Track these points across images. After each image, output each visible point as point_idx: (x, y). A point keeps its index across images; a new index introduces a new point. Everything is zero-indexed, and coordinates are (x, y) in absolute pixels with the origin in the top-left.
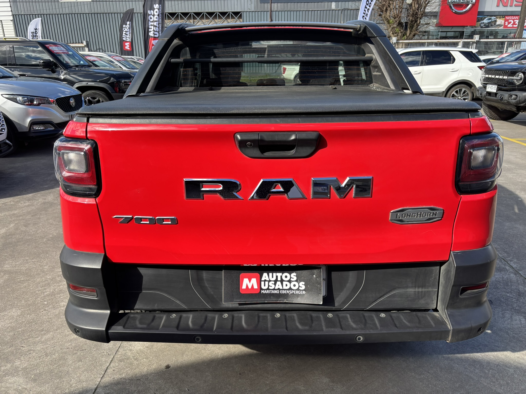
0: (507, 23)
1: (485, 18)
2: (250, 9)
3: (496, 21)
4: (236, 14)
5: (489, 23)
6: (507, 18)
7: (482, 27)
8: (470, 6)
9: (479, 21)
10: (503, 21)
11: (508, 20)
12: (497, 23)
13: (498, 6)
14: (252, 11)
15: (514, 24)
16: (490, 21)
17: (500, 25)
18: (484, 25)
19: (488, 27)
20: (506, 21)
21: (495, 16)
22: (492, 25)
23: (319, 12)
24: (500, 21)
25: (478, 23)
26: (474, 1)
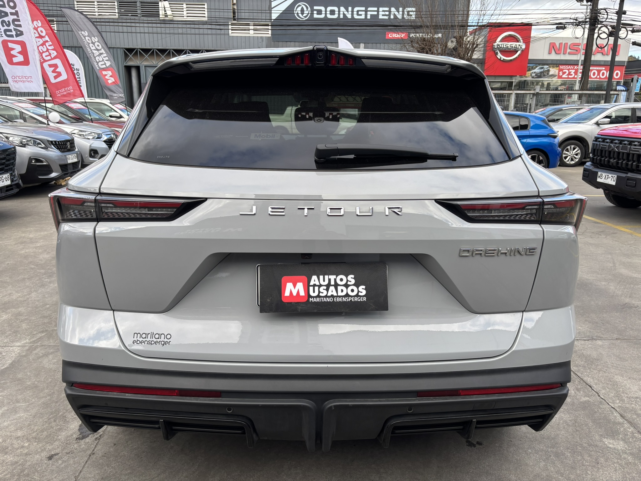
1: (537, 67)
3: (549, 71)
5: (541, 73)
6: (561, 67)
8: (519, 52)
9: (529, 70)
10: (557, 71)
12: (551, 73)
13: (550, 53)
15: (569, 74)
16: (542, 70)
17: (553, 76)
18: (536, 75)
19: (540, 77)
20: (560, 70)
21: (547, 64)
22: (544, 75)
24: (553, 71)
25: (528, 73)
26: (524, 47)
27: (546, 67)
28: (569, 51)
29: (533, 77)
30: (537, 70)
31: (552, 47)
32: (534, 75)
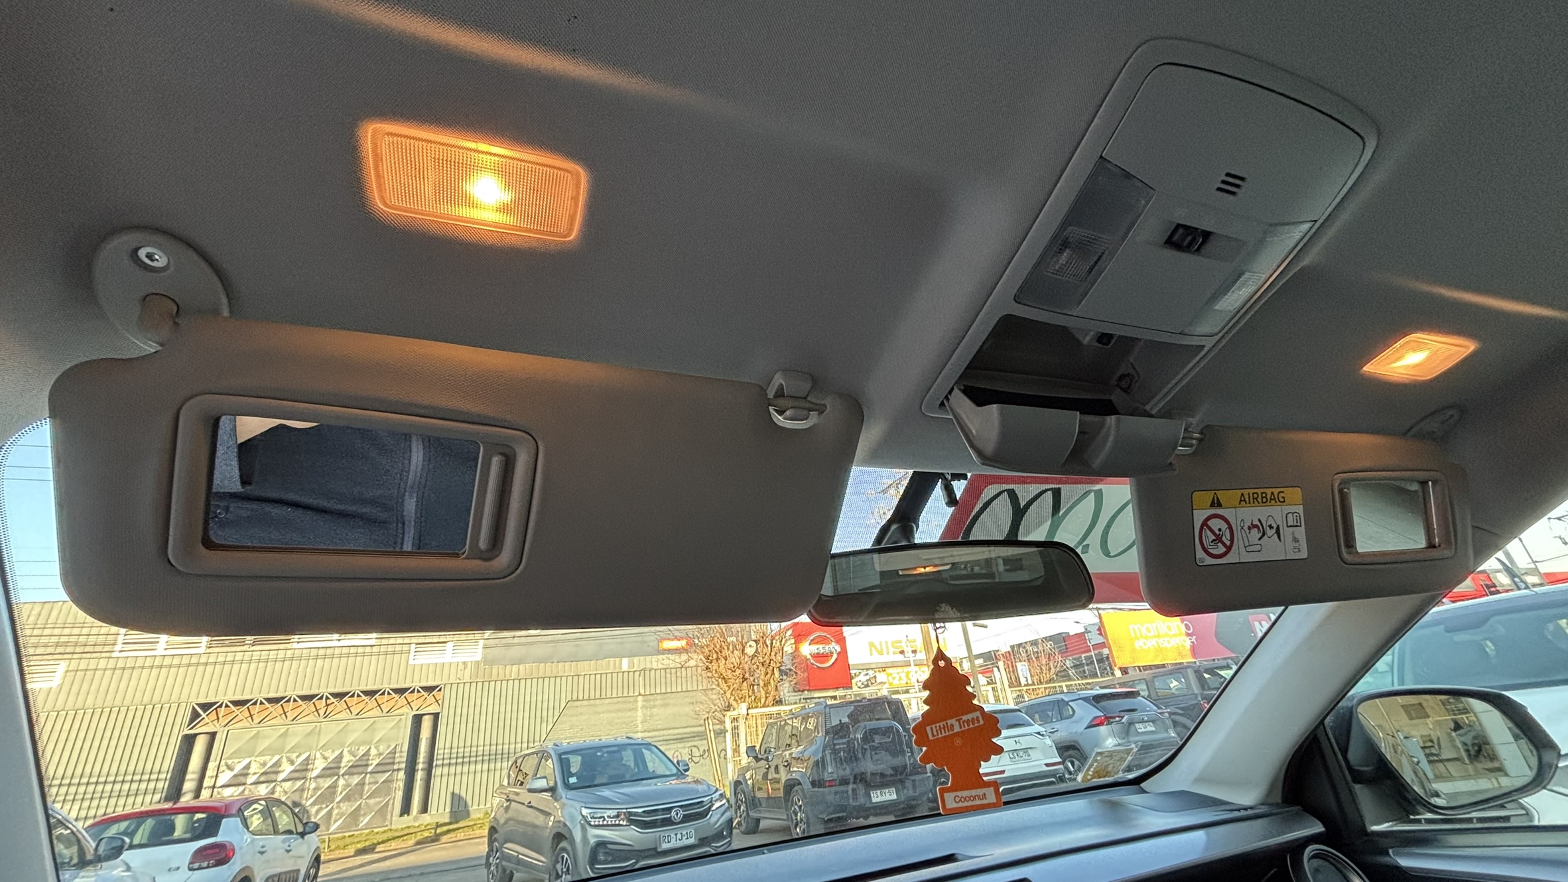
0: (890, 678)
1: (860, 673)
2: (461, 678)
3: (875, 677)
4: (429, 689)
5: (867, 681)
6: (889, 671)
8: (835, 656)
9: (853, 678)
11: (891, 674)
12: (879, 680)
13: (871, 655)
14: (465, 681)
15: (900, 679)
16: (868, 677)
18: (863, 684)
19: (867, 686)
20: (889, 675)
22: (872, 684)
23: (598, 676)
24: (881, 677)
25: (853, 682)
26: (839, 649)
27: (871, 672)
29: (859, 687)
30: (863, 678)
32: (859, 684)
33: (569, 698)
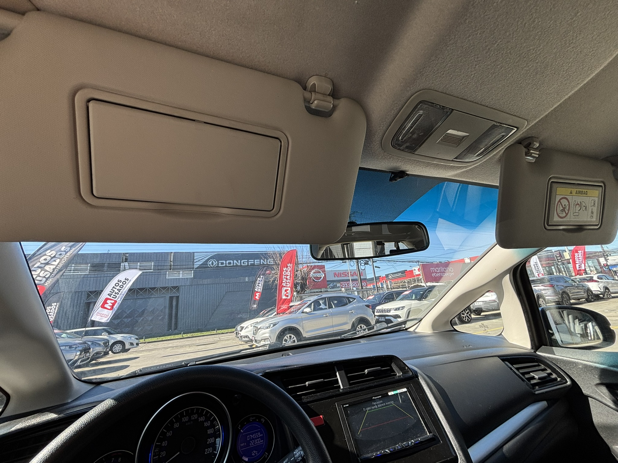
2: (186, 284)
3: (336, 285)
4: (174, 287)
5: (333, 286)
6: (341, 283)
7: (330, 288)
8: (322, 278)
9: (328, 285)
10: (340, 285)
11: (342, 284)
12: (337, 286)
13: (335, 277)
14: (188, 285)
15: (345, 286)
17: (339, 287)
19: (333, 288)
20: (341, 284)
21: (335, 282)
22: (335, 287)
24: (338, 285)
25: (328, 287)
26: (324, 276)
28: (342, 275)
31: (335, 274)
33: (226, 291)
